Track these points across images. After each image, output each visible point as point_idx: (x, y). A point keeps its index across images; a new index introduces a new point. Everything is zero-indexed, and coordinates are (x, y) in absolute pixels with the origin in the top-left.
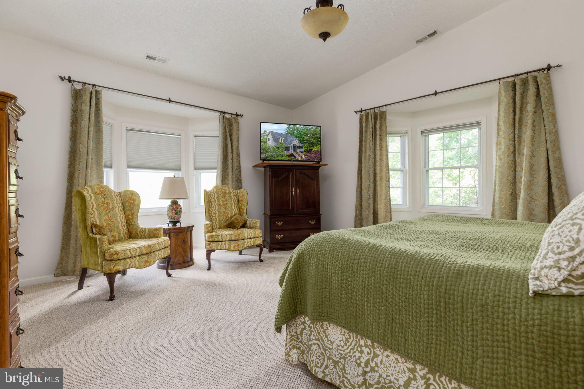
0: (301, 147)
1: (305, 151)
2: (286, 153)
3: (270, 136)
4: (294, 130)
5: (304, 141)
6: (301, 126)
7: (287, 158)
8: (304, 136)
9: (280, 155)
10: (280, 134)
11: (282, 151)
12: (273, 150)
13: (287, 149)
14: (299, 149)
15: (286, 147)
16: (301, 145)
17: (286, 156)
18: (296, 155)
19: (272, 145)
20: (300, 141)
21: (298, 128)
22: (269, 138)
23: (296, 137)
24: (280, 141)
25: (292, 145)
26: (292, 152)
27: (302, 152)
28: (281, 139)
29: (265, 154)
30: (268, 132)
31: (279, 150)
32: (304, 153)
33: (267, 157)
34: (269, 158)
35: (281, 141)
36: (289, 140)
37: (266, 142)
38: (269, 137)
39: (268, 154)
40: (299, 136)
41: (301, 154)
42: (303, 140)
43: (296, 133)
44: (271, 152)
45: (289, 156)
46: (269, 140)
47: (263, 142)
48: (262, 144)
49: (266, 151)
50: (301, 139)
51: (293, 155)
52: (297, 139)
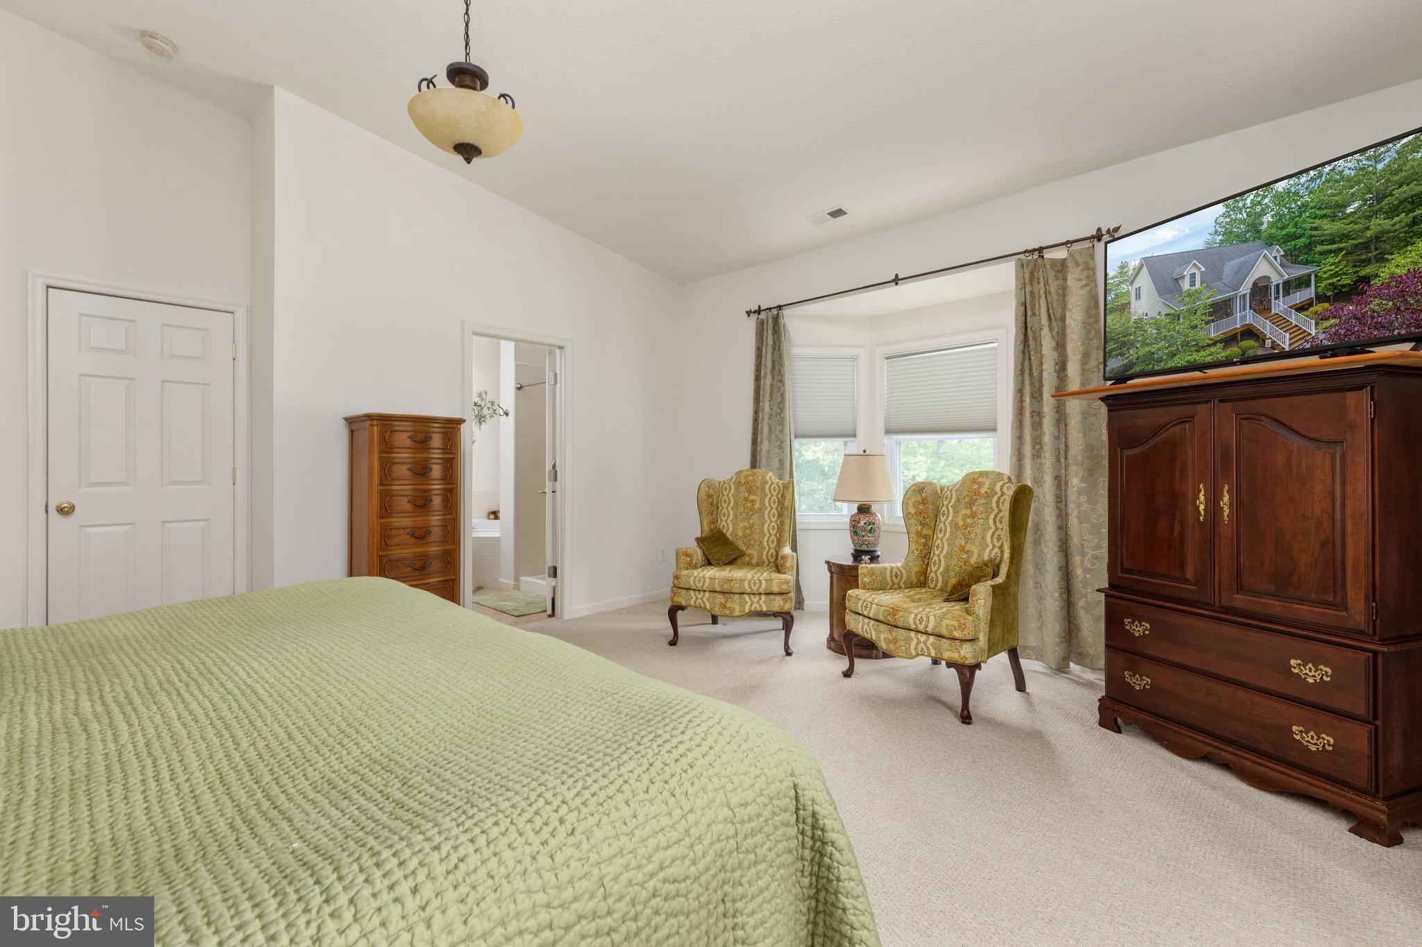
0: (1302, 283)
1: (1320, 298)
2: (1214, 332)
3: (1144, 281)
4: (1263, 213)
5: (1320, 248)
6: (1303, 179)
7: (1219, 353)
8: (1317, 222)
9: (1186, 344)
10: (1185, 258)
11: (1194, 327)
12: (1152, 331)
13: (1221, 309)
14: (1286, 293)
15: (1212, 306)
16: (1299, 271)
17: (1215, 344)
18: (1266, 327)
19: (1155, 314)
20: (1292, 257)
21: (1280, 199)
22: (1138, 290)
23: (1270, 241)
24: (1186, 285)
25: (1246, 289)
26: (1243, 318)
27: (1300, 308)
28: (1193, 276)
29: (1122, 355)
30: (1134, 263)
31: (1182, 325)
32: (1319, 307)
33: (1131, 365)
34: (1137, 369)
35: (1193, 283)
36: (1230, 267)
37: (1125, 307)
38: (1136, 285)
39: (1132, 354)
40: (1291, 229)
41: (1295, 319)
42: (1309, 247)
43: (1271, 225)
44: (1145, 344)
45: (1230, 340)
46: (1138, 297)
47: (1113, 310)
48: (1109, 318)
49: (1124, 344)
50: (1301, 242)
51: (1249, 333)
52: (1278, 251)
